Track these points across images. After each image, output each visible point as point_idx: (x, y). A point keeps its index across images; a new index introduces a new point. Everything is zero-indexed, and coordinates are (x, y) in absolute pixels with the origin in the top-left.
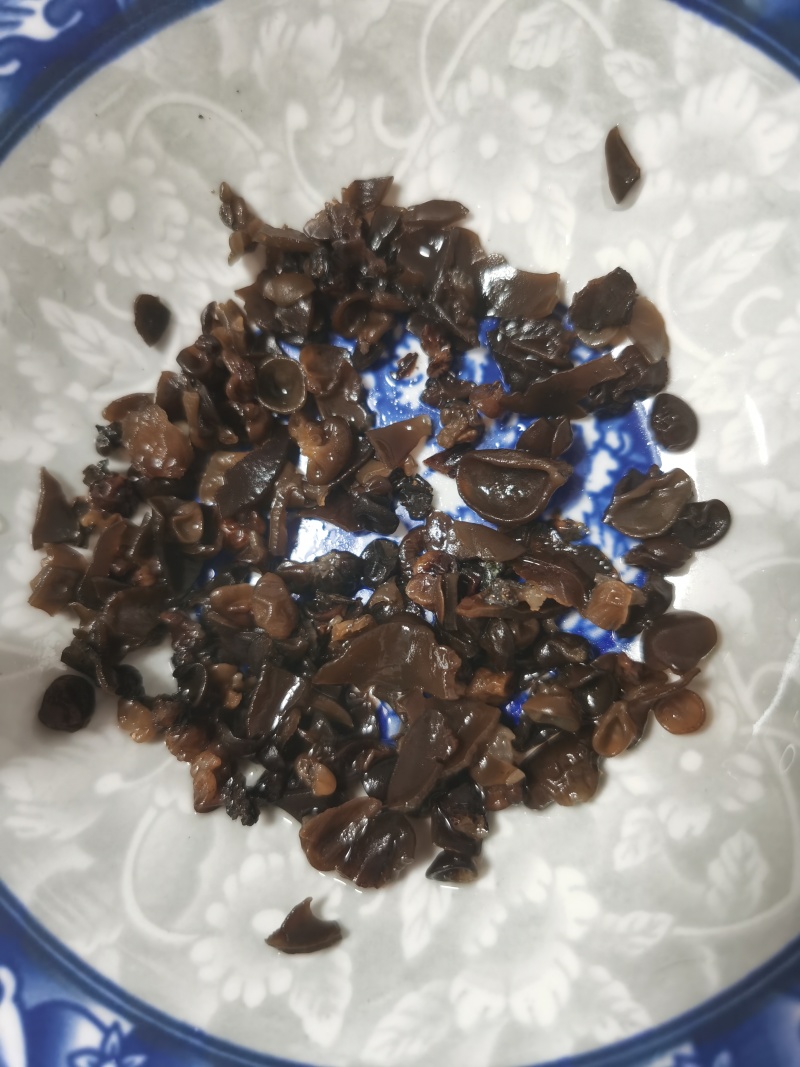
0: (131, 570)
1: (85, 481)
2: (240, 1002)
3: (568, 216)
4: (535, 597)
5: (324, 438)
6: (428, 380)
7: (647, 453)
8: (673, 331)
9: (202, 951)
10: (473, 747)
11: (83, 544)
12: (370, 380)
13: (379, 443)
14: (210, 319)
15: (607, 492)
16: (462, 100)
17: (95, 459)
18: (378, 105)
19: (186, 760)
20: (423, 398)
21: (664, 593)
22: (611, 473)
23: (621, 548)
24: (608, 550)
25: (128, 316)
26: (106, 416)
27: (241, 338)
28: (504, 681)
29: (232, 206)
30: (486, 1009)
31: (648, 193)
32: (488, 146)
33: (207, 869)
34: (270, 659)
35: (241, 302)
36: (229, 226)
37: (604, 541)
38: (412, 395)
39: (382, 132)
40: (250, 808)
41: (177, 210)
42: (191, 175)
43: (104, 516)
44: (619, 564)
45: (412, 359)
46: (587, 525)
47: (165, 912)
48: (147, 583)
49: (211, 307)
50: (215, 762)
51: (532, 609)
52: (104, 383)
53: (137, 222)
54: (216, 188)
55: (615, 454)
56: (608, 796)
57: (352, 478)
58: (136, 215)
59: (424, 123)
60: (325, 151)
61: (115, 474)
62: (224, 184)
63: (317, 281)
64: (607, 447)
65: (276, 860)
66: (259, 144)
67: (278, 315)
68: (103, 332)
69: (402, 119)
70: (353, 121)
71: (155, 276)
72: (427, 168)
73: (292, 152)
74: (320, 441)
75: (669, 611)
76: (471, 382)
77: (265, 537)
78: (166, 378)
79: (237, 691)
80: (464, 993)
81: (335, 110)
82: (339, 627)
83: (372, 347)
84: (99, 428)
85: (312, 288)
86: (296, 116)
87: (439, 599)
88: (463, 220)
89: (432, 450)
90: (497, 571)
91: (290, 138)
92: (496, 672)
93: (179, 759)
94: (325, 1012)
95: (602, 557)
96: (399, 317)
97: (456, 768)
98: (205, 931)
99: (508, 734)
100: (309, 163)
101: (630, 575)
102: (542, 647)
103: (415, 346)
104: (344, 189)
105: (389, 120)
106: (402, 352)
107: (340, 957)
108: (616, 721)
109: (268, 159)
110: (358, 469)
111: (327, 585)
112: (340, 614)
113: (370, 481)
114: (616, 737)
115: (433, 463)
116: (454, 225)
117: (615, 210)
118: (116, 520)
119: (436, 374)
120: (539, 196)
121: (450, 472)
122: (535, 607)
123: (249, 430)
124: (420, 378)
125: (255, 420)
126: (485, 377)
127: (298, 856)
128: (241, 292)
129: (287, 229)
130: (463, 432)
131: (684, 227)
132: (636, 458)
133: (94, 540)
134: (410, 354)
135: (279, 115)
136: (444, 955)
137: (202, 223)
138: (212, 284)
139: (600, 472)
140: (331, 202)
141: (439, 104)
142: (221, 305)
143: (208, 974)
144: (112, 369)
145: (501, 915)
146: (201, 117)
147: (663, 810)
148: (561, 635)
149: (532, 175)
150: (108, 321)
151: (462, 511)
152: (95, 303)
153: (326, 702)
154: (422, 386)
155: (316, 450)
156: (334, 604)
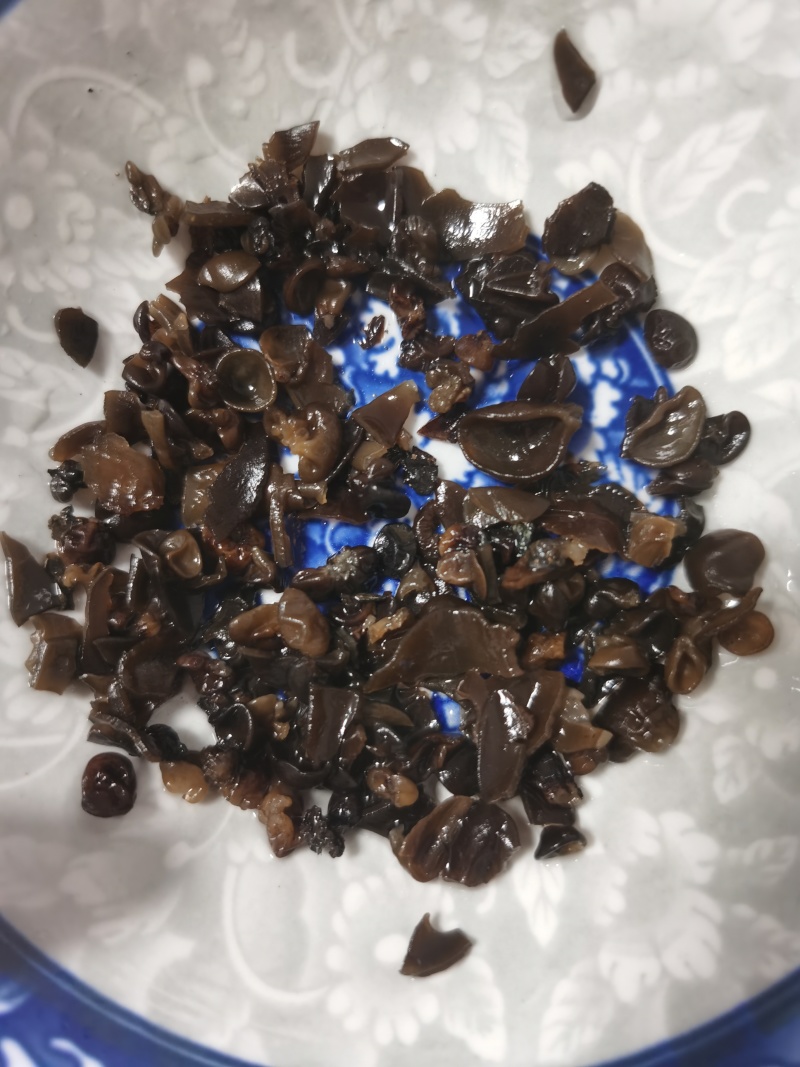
0: (132, 620)
1: (55, 537)
2: (397, 1043)
3: (519, 135)
4: (577, 551)
5: (309, 429)
6: (403, 343)
7: (648, 376)
8: (653, 241)
9: (339, 1001)
10: (550, 719)
11: (70, 606)
12: (338, 356)
13: (368, 421)
14: (145, 323)
15: (615, 424)
16: (386, 24)
17: (58, 508)
18: (290, 43)
19: (252, 807)
20: (401, 363)
21: (698, 517)
22: (616, 404)
23: (641, 479)
24: (629, 484)
25: (50, 338)
26: (55, 458)
27: (187, 337)
28: (561, 643)
29: (145, 189)
30: (643, 976)
31: (606, 98)
32: (420, 70)
33: (309, 913)
34: (315, 680)
35: (175, 297)
36: (145, 210)
37: (623, 476)
38: (387, 363)
39: (297, 71)
40: (334, 838)
41: (79, 203)
42: (90, 160)
43: (85, 571)
44: (643, 496)
45: (379, 322)
46: (602, 462)
47: (286, 973)
48: (154, 632)
49: (144, 306)
50: (284, 801)
51: (577, 564)
52: (42, 420)
53: (40, 226)
54: (120, 169)
55: (615, 383)
56: (691, 731)
57: (348, 467)
58: (36, 219)
59: (345, 56)
60: (237, 106)
61: (85, 520)
62: (129, 163)
63: (262, 257)
64: (605, 378)
65: (374, 882)
66: (161, 110)
67: (222, 303)
68: (27, 362)
69: (318, 56)
70: (263, 66)
71: (71, 286)
72: (354, 105)
73: (199, 112)
74: (307, 435)
75: (704, 534)
76: (449, 336)
77: (267, 549)
78: (111, 399)
79: (282, 720)
80: (614, 966)
81: (241, 55)
82: (376, 627)
83: (337, 319)
84: (52, 472)
85: (256, 265)
86: (198, 70)
87: (479, 575)
88: (404, 157)
89: (424, 419)
90: (530, 533)
91: (195, 97)
92: (550, 635)
93: (243, 809)
94: (485, 1026)
95: (626, 492)
96: (357, 281)
97: (539, 743)
98: (333, 979)
99: (576, 695)
100: (219, 122)
101: (656, 506)
102: (592, 597)
103: (379, 308)
104: (264, 144)
105: (303, 59)
106: (367, 318)
107: (475, 963)
108: (685, 658)
109: (173, 126)
110: (353, 454)
111: (352, 586)
112: (371, 613)
113: (370, 465)
114: (686, 672)
115: (429, 432)
116: (395, 165)
117: (570, 119)
118: (99, 570)
119: (412, 335)
120: (482, 117)
121: (451, 438)
122: (578, 562)
123: (222, 436)
124: (391, 343)
125: (226, 426)
126: (462, 327)
127: (396, 872)
128: (171, 285)
129: (209, 203)
130: (459, 392)
131: (650, 128)
132: (637, 383)
133: (83, 599)
134: (375, 318)
135: (178, 72)
136: (578, 933)
137: (111, 213)
138: (135, 281)
139: (605, 406)
140: (254, 161)
141: (359, 31)
142: (153, 302)
143: (353, 1024)
144: (47, 401)
145: (620, 877)
146: (90, 91)
147: (751, 733)
148: (605, 583)
149: (471, 95)
150: (30, 348)
151: (470, 475)
152: (11, 332)
153: (383, 709)
154: (396, 351)
155: (307, 445)
156: (362, 603)
